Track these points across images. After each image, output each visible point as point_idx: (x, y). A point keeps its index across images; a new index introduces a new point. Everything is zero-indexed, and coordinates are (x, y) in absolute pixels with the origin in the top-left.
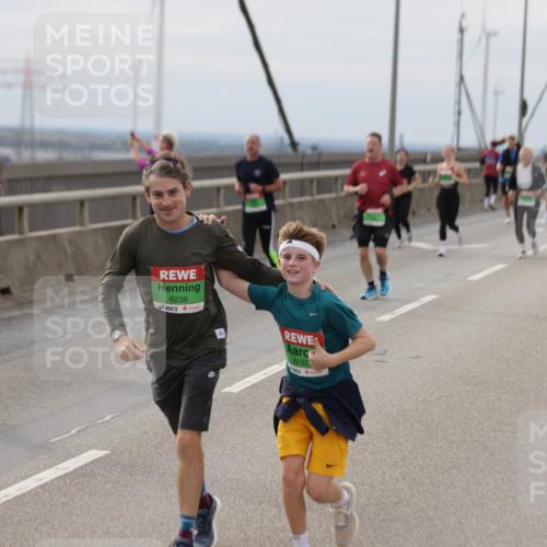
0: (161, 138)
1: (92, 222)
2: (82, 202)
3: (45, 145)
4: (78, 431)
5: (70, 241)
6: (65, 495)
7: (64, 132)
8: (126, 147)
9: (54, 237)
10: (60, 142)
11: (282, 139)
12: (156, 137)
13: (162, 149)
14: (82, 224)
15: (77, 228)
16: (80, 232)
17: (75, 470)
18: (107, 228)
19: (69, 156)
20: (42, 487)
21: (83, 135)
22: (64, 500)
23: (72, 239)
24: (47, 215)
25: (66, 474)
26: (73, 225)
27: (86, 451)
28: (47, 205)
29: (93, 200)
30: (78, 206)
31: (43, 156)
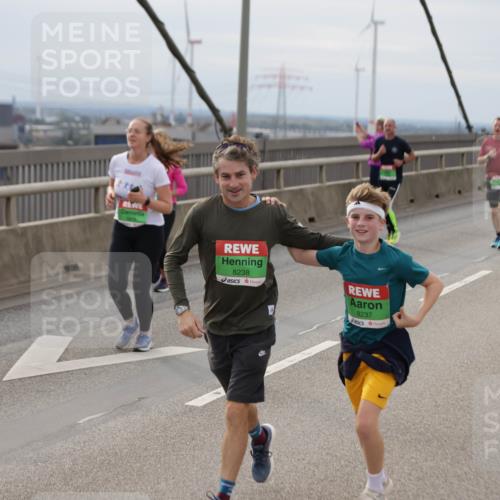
0: (376, 121)
1: (328, 180)
2: (321, 167)
3: (293, 127)
4: (318, 328)
5: (313, 193)
6: (309, 372)
7: (307, 118)
8: (349, 128)
9: (301, 190)
10: (304, 125)
11: (459, 124)
12: (372, 122)
13: (378, 130)
14: (321, 181)
15: (317, 185)
16: (319, 188)
17: (315, 355)
18: (339, 185)
19: (310, 135)
20: (293, 366)
21: (320, 121)
22: (308, 376)
23: (314, 192)
24: (296, 175)
25: (309, 358)
26: (315, 182)
27: (324, 341)
28: (298, 169)
29: (329, 165)
30: (318, 169)
31: (292, 134)
